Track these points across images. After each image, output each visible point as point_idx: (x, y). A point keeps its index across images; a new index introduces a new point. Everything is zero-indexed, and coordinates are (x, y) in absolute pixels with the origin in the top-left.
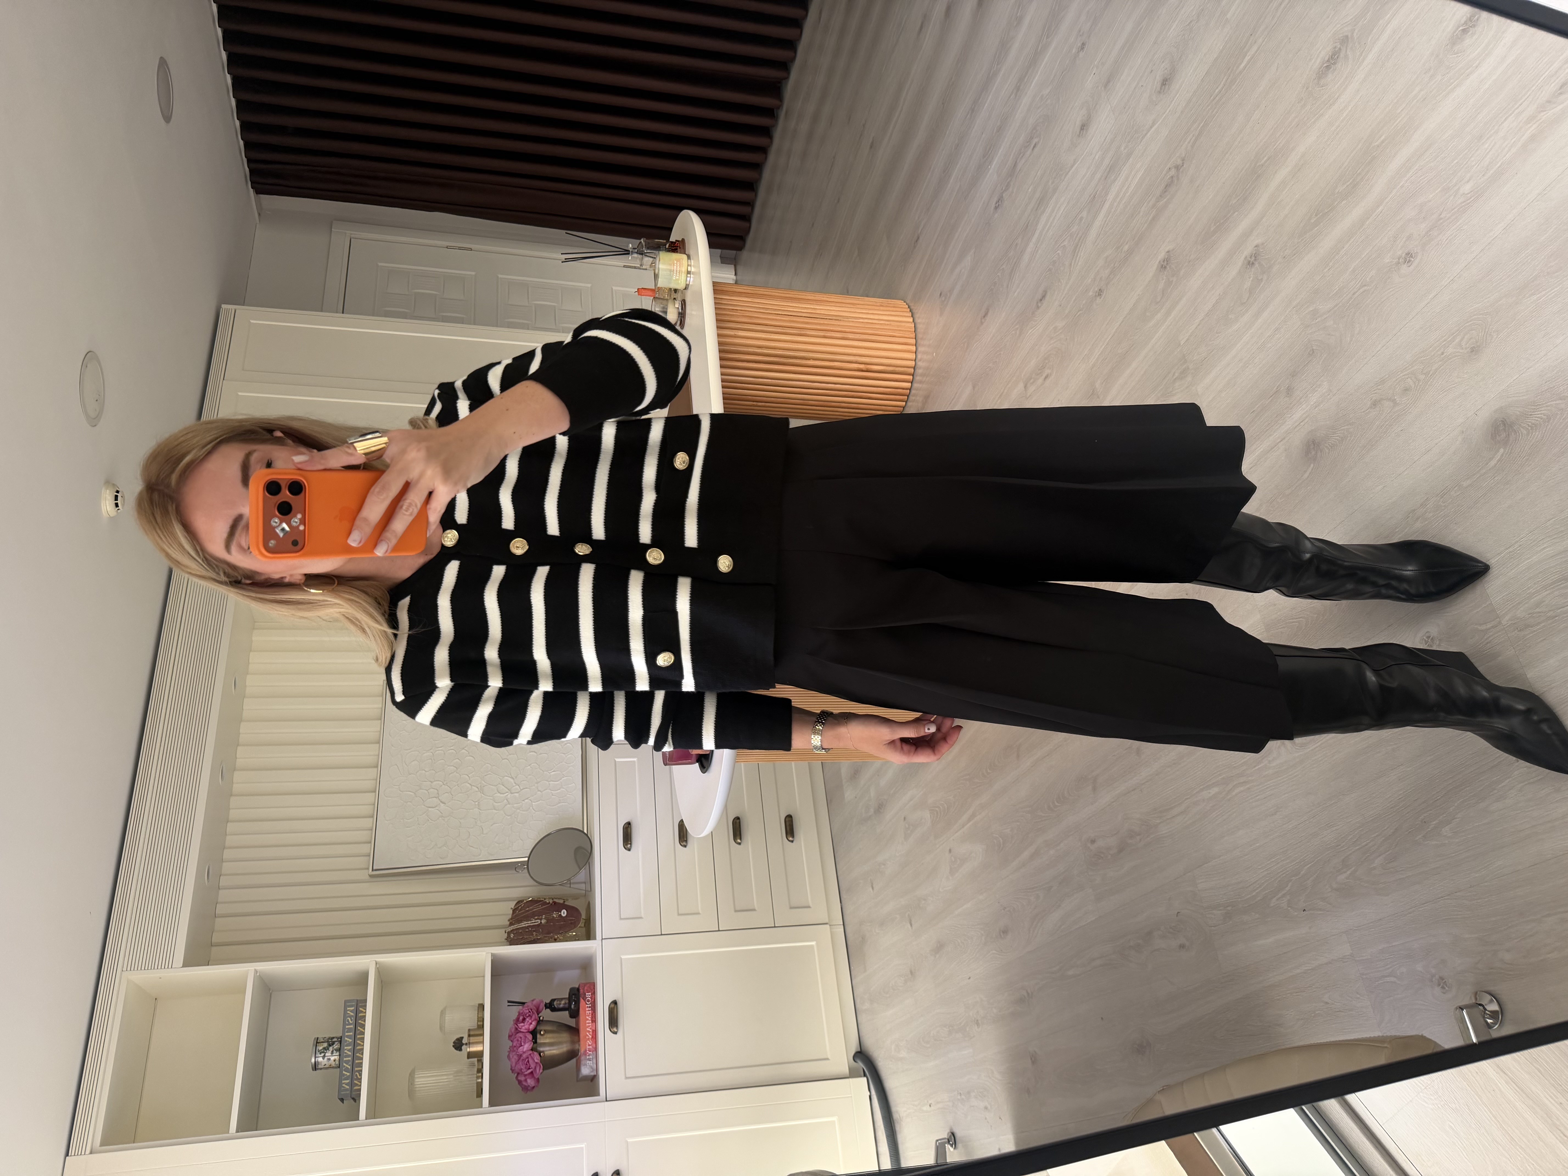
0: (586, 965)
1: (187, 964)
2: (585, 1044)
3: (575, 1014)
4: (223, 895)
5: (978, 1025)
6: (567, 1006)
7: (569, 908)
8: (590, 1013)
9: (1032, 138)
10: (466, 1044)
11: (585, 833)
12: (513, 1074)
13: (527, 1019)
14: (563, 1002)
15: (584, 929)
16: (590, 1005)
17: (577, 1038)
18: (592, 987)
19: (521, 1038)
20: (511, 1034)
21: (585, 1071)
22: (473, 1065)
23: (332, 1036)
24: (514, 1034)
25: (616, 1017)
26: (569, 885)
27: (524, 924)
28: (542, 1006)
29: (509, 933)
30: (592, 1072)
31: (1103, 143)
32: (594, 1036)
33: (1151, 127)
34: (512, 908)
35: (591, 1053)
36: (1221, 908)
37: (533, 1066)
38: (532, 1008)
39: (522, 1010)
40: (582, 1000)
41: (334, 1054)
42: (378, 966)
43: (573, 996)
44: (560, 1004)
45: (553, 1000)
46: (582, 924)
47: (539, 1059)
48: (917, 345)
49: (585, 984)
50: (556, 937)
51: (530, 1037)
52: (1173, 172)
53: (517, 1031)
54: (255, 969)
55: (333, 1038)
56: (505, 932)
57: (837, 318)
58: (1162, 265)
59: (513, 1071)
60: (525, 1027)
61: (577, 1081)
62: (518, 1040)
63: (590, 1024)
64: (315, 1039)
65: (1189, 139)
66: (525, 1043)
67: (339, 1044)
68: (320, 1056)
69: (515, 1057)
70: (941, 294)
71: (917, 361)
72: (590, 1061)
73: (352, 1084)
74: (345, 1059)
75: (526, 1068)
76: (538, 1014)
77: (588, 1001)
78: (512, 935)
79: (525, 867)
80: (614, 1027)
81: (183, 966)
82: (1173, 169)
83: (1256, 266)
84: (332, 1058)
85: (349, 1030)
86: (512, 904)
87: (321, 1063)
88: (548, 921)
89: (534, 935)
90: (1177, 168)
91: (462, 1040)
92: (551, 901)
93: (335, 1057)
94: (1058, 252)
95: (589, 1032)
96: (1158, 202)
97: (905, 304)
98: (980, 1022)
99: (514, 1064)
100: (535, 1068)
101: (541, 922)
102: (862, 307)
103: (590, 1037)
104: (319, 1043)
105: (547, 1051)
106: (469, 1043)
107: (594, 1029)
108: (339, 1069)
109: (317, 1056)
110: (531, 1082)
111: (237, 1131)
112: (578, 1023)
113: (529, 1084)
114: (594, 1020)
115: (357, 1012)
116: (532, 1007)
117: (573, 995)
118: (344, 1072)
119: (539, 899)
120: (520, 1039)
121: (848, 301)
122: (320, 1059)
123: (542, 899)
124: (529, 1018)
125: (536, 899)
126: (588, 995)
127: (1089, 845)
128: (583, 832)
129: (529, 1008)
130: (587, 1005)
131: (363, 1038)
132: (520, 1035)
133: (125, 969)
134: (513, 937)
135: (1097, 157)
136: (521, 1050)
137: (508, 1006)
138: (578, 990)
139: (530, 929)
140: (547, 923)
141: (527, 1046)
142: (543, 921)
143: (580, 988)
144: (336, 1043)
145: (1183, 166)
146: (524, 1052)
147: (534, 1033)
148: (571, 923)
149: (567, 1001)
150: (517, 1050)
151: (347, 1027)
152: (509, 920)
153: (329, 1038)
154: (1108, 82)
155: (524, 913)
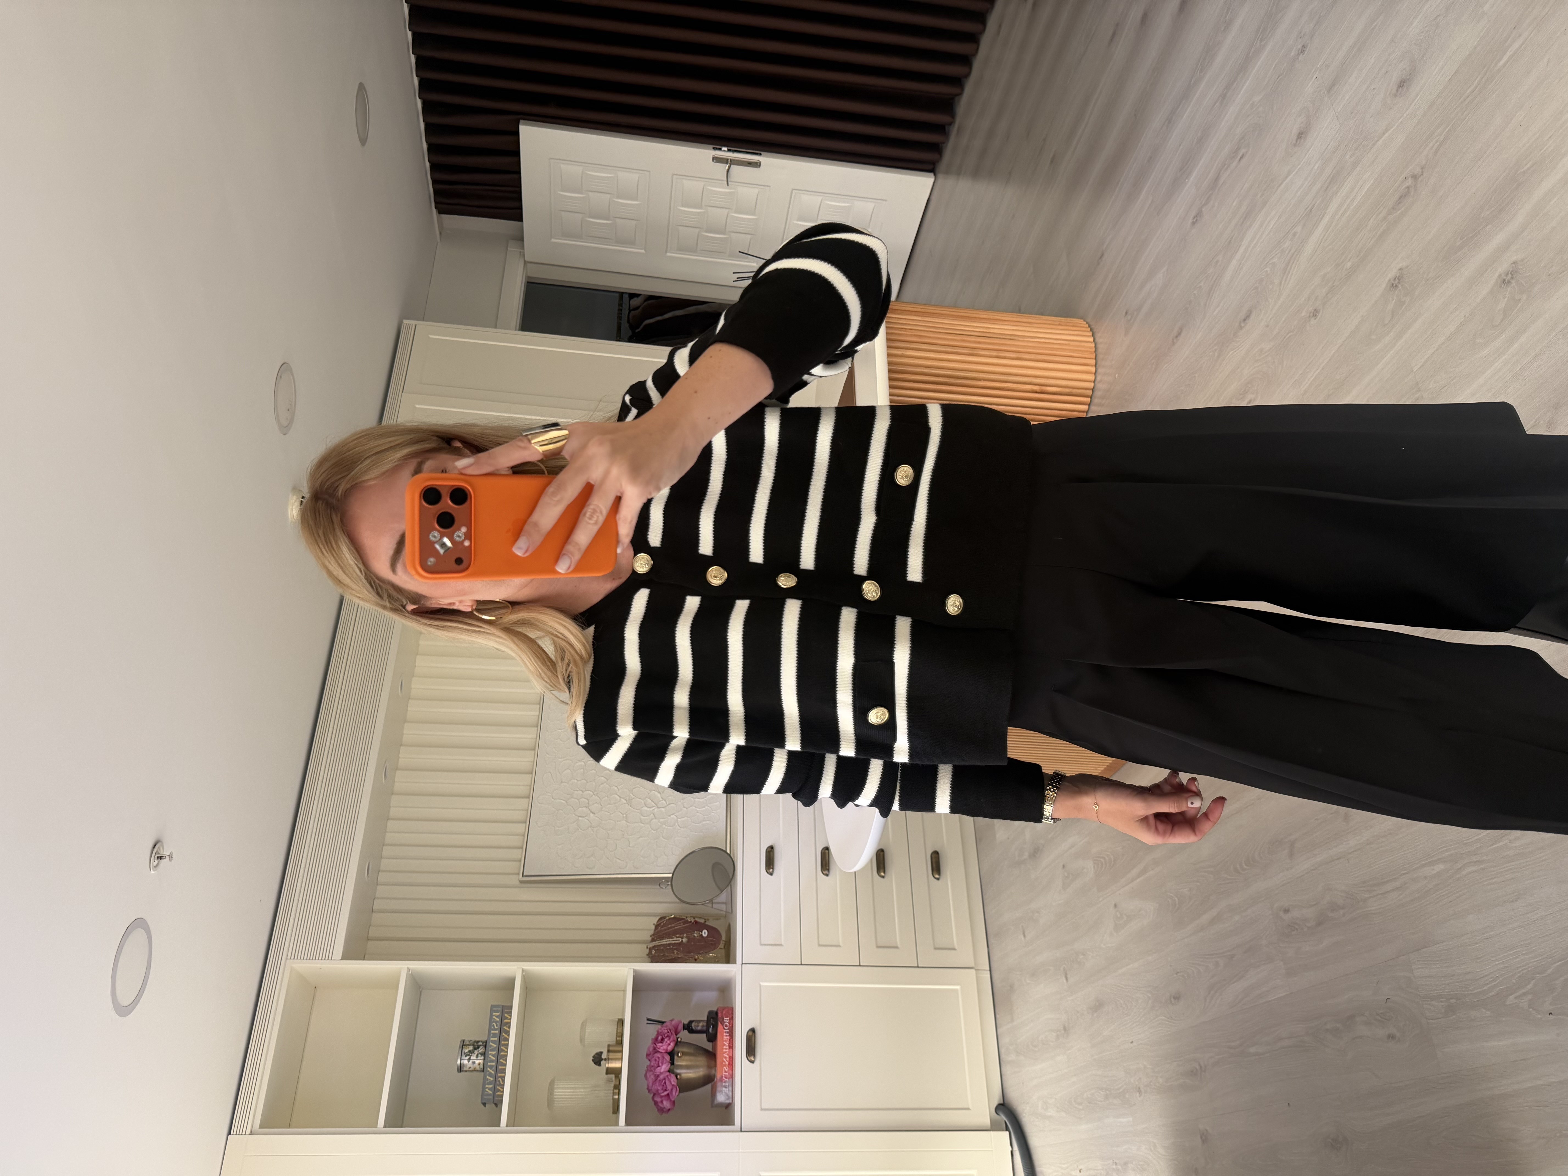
0: (725, 988)
1: (345, 957)
2: (722, 1071)
3: (712, 1038)
4: (381, 890)
5: (1139, 1093)
6: (705, 1028)
7: (710, 929)
8: (727, 1038)
9: (1238, 149)
10: (605, 1060)
11: (727, 853)
12: (649, 1094)
13: (666, 1040)
14: (701, 1024)
15: (723, 951)
16: (728, 1030)
17: (713, 1063)
18: (731, 1012)
19: (659, 1058)
20: (649, 1053)
21: (721, 1098)
22: (610, 1081)
23: (477, 1039)
24: (652, 1053)
25: (753, 1045)
26: (710, 905)
27: (665, 941)
28: (681, 1027)
29: (650, 949)
30: (728, 1099)
31: (1324, 152)
32: (731, 1063)
33: (1384, 134)
34: (654, 924)
35: (727, 1080)
36: (1443, 1000)
37: (669, 1088)
38: (671, 1029)
39: (661, 1029)
40: (720, 1025)
41: (479, 1058)
42: (524, 974)
43: (712, 1020)
44: (698, 1026)
45: (691, 1022)
46: (722, 946)
47: (676, 1081)
48: (1097, 366)
49: (724, 1008)
50: (696, 957)
51: (668, 1058)
52: (1409, 182)
53: (655, 1051)
54: (408, 968)
55: (478, 1042)
56: (647, 948)
57: (1012, 337)
58: (1393, 284)
59: (649, 1091)
60: (663, 1047)
61: (712, 1107)
62: (656, 1060)
63: (727, 1050)
64: (461, 1041)
65: (1431, 145)
66: (662, 1064)
67: (484, 1048)
68: (465, 1058)
69: (652, 1077)
70: (1126, 313)
71: (1096, 382)
72: (726, 1088)
73: (495, 1090)
74: (489, 1064)
75: (662, 1089)
76: (676, 1035)
77: (726, 1026)
78: (653, 952)
79: (669, 883)
80: (751, 1056)
81: (342, 959)
82: (1410, 179)
83: (1512, 285)
84: (477, 1062)
85: (494, 1035)
86: (655, 920)
87: (466, 1065)
88: (689, 939)
89: (675, 953)
90: (1415, 177)
91: (601, 1055)
92: (693, 920)
93: (479, 1061)
94: (1266, 270)
95: (726, 1058)
96: (1390, 215)
97: (1085, 323)
98: (1142, 1090)
99: (650, 1084)
100: (672, 1090)
101: (682, 941)
102: (1039, 325)
103: (727, 1063)
104: (465, 1045)
105: (682, 1073)
106: (609, 1059)
107: (731, 1055)
108: (482, 1073)
109: (462, 1058)
110: (666, 1104)
111: (385, 1126)
112: (714, 1047)
113: (665, 1106)
114: (731, 1046)
115: (502, 1018)
116: (671, 1027)
117: (712, 1018)
118: (488, 1077)
119: (681, 917)
120: (657, 1059)
121: (1024, 320)
122: (466, 1062)
123: (684, 918)
124: (668, 1038)
125: (678, 917)
126: (727, 1020)
127: (1281, 914)
128: (726, 852)
129: (668, 1028)
130: (724, 1030)
131: (507, 1045)
132: (658, 1055)
133: (289, 957)
134: (655, 953)
135: (1316, 167)
136: (659, 1071)
137: (648, 1023)
138: (717, 1013)
139: (671, 947)
140: (688, 941)
141: (665, 1067)
142: (685, 940)
143: (719, 1012)
144: (481, 1047)
145: (1422, 175)
146: (661, 1073)
147: (672, 1054)
148: (712, 944)
149: (705, 1024)
150: (655, 1069)
151: (492, 1032)
152: (651, 936)
153: (475, 1042)
154: (1333, 85)
155: (665, 930)
